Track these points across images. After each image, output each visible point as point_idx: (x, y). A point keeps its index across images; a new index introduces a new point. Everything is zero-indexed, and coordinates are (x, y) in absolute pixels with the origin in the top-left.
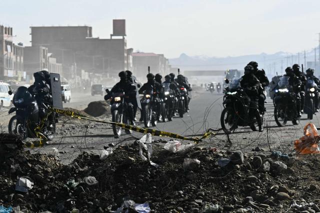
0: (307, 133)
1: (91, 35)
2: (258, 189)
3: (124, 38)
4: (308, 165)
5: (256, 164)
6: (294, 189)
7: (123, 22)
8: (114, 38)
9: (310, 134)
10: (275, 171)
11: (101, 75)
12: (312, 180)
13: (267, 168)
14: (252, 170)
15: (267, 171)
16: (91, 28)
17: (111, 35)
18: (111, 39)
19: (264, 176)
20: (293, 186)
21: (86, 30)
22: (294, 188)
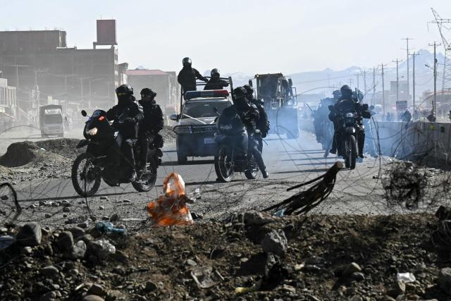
0: (168, 191)
1: (64, 44)
2: (54, 289)
3: (113, 49)
4: (155, 247)
5: (61, 245)
6: (119, 289)
7: (112, 23)
8: (98, 47)
9: (172, 192)
10: (94, 258)
11: (79, 104)
12: (154, 273)
13: (80, 252)
14: (53, 256)
15: (79, 258)
16: (64, 33)
17: (95, 44)
18: (95, 50)
19: (71, 267)
20: (120, 283)
22: (121, 287)
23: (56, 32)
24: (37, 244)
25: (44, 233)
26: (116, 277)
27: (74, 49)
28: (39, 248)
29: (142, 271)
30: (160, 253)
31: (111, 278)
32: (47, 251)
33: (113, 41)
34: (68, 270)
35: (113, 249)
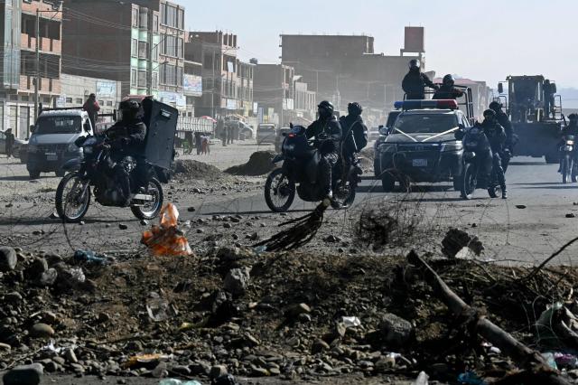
0: (163, 221)
1: (371, 49)
3: (420, 55)
4: (127, 278)
5: (34, 270)
7: (420, 31)
8: (405, 54)
11: (381, 111)
12: (116, 304)
14: (24, 282)
15: (48, 285)
16: (371, 39)
17: (402, 51)
18: (402, 57)
21: (364, 42)
22: (78, 316)
23: (364, 38)
24: (10, 269)
25: (20, 258)
26: (78, 306)
27: (381, 56)
28: (11, 274)
29: (104, 301)
30: (130, 284)
31: (73, 306)
32: (18, 277)
33: (420, 49)
34: (31, 298)
35: (83, 278)
